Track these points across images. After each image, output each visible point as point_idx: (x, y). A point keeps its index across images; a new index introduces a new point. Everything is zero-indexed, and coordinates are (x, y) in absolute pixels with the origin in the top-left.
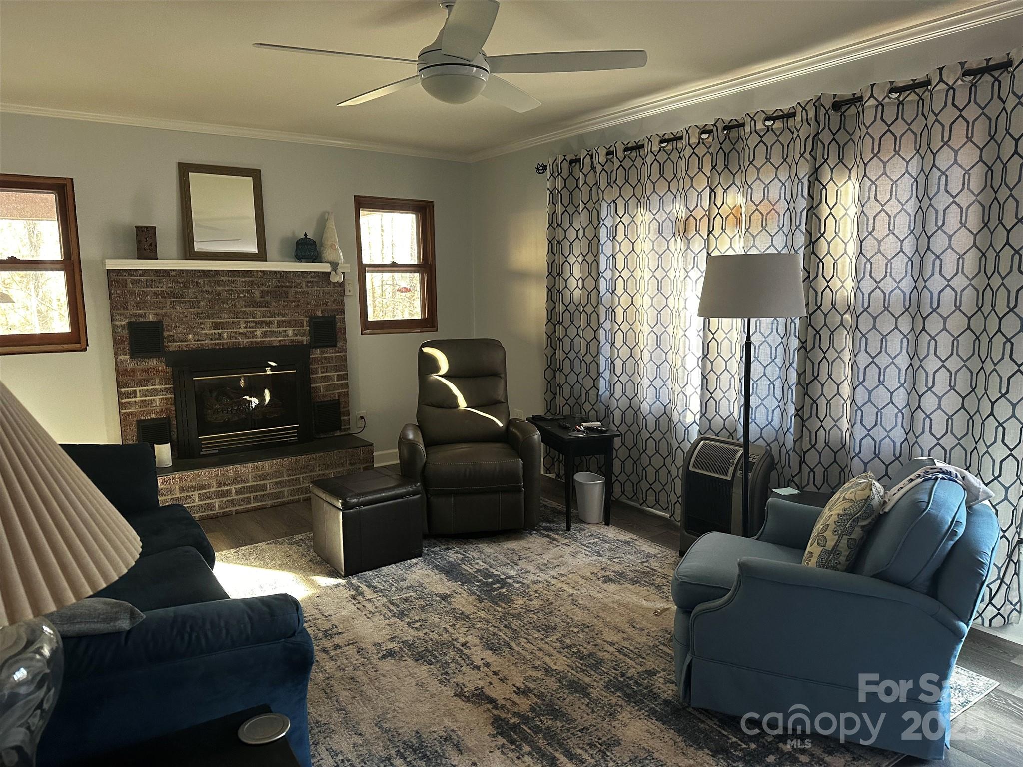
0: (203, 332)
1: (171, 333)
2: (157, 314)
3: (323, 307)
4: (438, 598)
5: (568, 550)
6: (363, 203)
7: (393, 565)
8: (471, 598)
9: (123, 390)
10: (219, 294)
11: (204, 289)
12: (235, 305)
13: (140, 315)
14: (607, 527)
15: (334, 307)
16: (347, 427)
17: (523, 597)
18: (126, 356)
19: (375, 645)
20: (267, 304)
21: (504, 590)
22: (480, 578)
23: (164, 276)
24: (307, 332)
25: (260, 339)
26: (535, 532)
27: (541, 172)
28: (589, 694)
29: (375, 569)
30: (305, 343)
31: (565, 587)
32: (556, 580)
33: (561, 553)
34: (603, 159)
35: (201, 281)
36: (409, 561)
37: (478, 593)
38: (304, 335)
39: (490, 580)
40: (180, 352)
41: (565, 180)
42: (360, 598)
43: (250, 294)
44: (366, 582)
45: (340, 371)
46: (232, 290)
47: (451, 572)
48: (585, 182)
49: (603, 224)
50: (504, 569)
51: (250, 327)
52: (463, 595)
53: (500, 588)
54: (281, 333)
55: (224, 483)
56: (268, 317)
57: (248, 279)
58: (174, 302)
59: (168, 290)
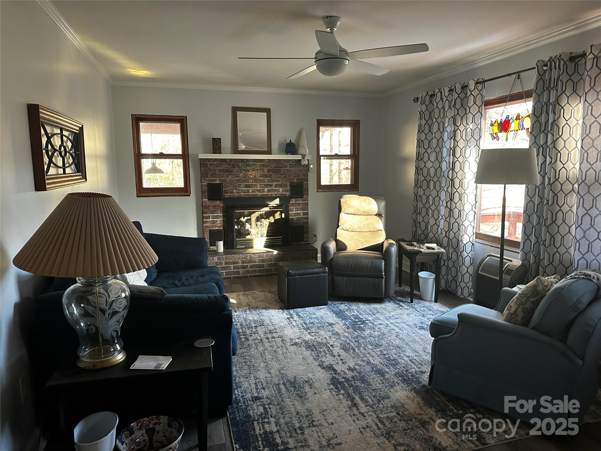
0: (241, 189)
1: (226, 189)
2: (220, 180)
3: (297, 178)
4: (327, 324)
5: (407, 312)
6: (321, 123)
7: (312, 307)
8: (344, 327)
9: (204, 215)
10: (248, 171)
11: (242, 168)
12: (255, 176)
13: (213, 180)
14: (435, 303)
15: (303, 177)
16: (307, 240)
17: (371, 330)
18: (206, 199)
19: (290, 339)
20: (270, 176)
21: (362, 325)
22: (352, 318)
23: (224, 162)
24: (289, 190)
25: (266, 193)
26: (392, 301)
27: (416, 101)
28: (385, 376)
29: (303, 308)
30: (288, 196)
31: (396, 328)
32: (392, 325)
33: (402, 312)
34: (447, 94)
35: (240, 164)
36: (320, 307)
37: (348, 325)
38: (287, 191)
39: (357, 320)
40: (230, 199)
41: (427, 106)
42: (291, 319)
43: (262, 171)
44: (296, 313)
45: (305, 211)
46: (254, 169)
47: (339, 314)
48: (437, 107)
49: (446, 130)
50: (367, 316)
51: (262, 187)
52: (340, 325)
53: (361, 324)
54: (276, 190)
55: (245, 262)
56: (271, 182)
57: (262, 163)
58: (228, 174)
59: (226, 169)
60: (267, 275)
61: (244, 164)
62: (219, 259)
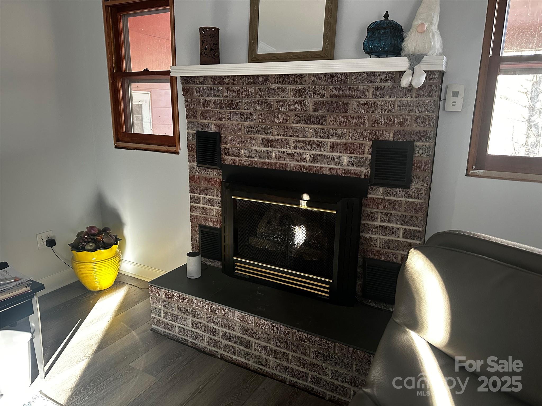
0: (254, 148)
1: (227, 146)
2: (217, 125)
3: (396, 128)
9: (192, 194)
10: (269, 106)
11: (256, 100)
12: (286, 120)
13: (205, 125)
15: (415, 127)
18: (194, 164)
20: (321, 120)
23: (219, 84)
24: (368, 162)
25: (308, 164)
30: (363, 177)
35: (252, 89)
38: (363, 165)
40: (233, 167)
43: (301, 106)
45: (411, 225)
46: (282, 101)
51: (299, 148)
54: (334, 159)
55: (213, 320)
56: (320, 137)
57: (300, 86)
58: (231, 113)
59: (225, 99)
60: (255, 371)
61: (260, 89)
62: (167, 295)
